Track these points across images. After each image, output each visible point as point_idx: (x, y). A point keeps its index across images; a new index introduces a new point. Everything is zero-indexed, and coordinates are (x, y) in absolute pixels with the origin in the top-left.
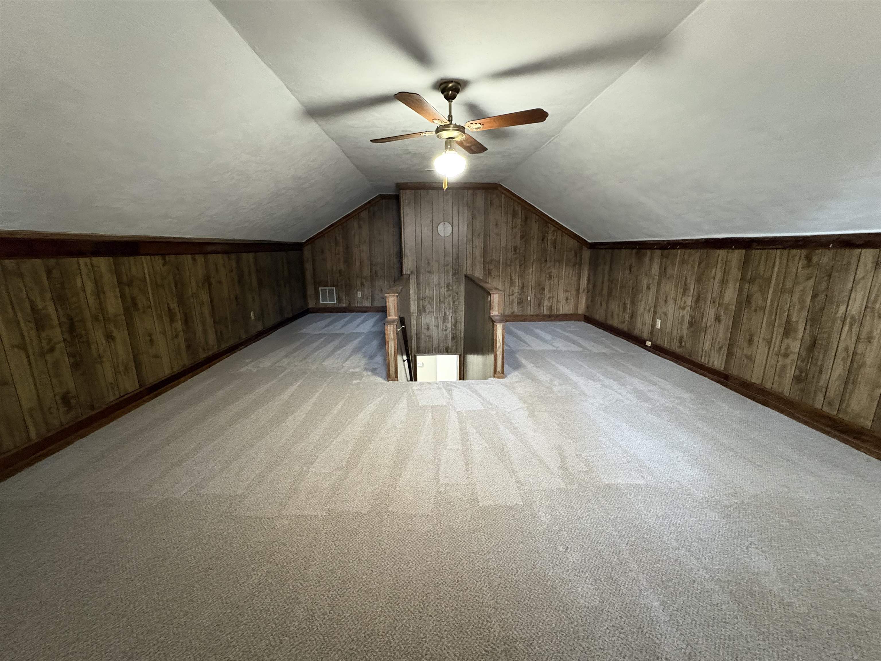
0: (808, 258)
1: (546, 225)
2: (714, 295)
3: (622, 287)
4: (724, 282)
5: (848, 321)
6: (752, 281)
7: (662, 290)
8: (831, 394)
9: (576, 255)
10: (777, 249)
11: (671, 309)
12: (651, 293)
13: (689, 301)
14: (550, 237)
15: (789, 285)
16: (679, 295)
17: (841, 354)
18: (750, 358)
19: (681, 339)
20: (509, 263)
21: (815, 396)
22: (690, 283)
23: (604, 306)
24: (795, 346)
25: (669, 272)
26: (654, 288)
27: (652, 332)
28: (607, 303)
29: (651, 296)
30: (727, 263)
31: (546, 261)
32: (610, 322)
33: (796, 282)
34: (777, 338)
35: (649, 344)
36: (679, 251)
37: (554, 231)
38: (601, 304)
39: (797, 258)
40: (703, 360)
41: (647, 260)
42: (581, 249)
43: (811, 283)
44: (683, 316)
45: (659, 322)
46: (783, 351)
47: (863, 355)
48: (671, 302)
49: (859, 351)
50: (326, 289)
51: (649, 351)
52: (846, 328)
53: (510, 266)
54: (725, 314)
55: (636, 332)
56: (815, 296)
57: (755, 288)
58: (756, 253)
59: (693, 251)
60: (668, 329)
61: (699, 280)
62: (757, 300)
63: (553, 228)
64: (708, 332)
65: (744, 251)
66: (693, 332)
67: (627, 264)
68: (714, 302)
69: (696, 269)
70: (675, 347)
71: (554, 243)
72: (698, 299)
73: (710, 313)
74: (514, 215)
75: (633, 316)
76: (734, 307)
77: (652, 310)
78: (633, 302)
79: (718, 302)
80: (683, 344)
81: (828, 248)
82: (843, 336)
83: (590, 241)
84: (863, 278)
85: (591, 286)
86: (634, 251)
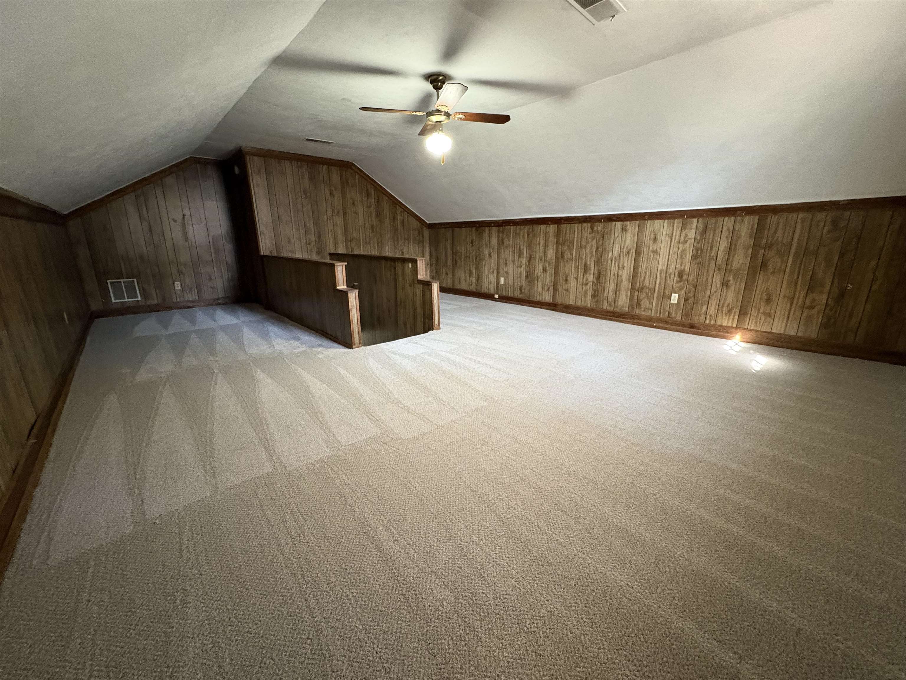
0: (592, 228)
1: (395, 207)
2: (541, 255)
3: (466, 257)
4: (546, 246)
5: (614, 259)
6: (563, 244)
7: (502, 256)
8: (610, 300)
9: (419, 233)
10: (575, 223)
11: (510, 269)
12: (493, 258)
13: (524, 261)
14: (399, 217)
15: (584, 244)
16: (516, 258)
17: (612, 277)
18: (567, 290)
19: (521, 287)
20: (368, 241)
21: (603, 303)
22: (523, 249)
23: (450, 275)
24: (591, 278)
25: (506, 241)
26: (494, 256)
27: (497, 286)
28: (453, 272)
29: (493, 261)
30: (546, 233)
31: (398, 239)
32: (458, 287)
33: (587, 242)
34: (581, 275)
35: (496, 296)
36: (512, 227)
37: (401, 212)
38: (447, 274)
39: (586, 228)
40: (538, 298)
41: (486, 236)
42: (422, 228)
43: (594, 241)
44: (521, 272)
45: (502, 280)
46: (585, 282)
47: (621, 276)
48: (510, 263)
49: (620, 274)
50: (120, 282)
51: (498, 301)
52: (613, 263)
53: (370, 243)
54: (549, 265)
55: (484, 290)
56: (597, 248)
57: (565, 248)
58: (563, 226)
59: (522, 227)
60: (510, 284)
61: (529, 246)
62: (567, 255)
63: (401, 210)
64: (540, 280)
65: (556, 225)
66: (529, 282)
67: (469, 240)
68: (541, 260)
69: (526, 239)
70: (517, 294)
71: (403, 223)
72: (530, 259)
73: (539, 267)
74: (368, 195)
75: (478, 279)
76: (554, 261)
77: (496, 271)
78: (477, 268)
79: (544, 259)
80: (523, 291)
81: (601, 222)
82: (612, 268)
83: (428, 222)
84: (618, 237)
85: (434, 261)
86: (474, 229)
